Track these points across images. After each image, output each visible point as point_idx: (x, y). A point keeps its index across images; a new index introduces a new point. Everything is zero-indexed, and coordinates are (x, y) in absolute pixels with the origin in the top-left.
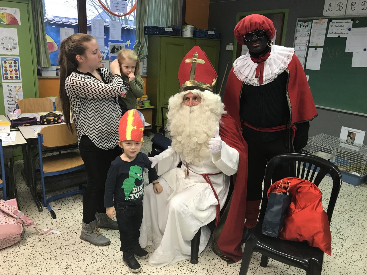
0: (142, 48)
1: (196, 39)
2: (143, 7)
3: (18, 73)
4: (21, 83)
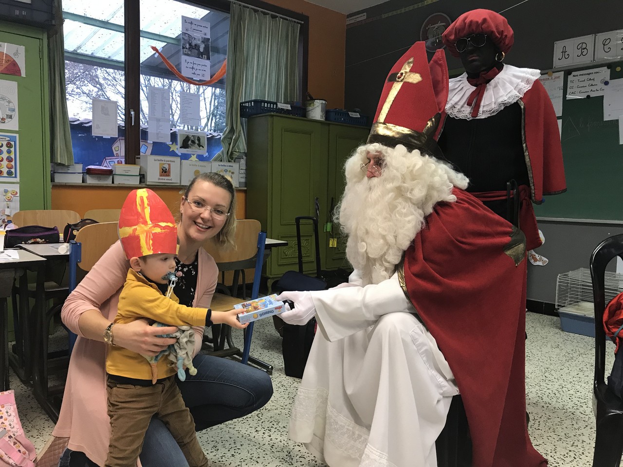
0: (236, 140)
1: (329, 124)
2: (238, 68)
3: (12, 166)
4: (19, 185)
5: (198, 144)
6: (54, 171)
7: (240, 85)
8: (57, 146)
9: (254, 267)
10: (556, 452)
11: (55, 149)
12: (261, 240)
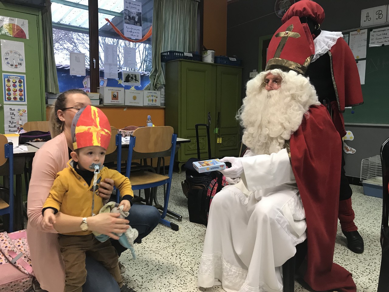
1: (217, 66)
2: (159, 31)
3: (22, 94)
4: (27, 106)
5: (135, 80)
6: (48, 97)
7: (160, 41)
8: (49, 82)
9: (170, 155)
10: (358, 269)
11: (48, 83)
12: (174, 139)
